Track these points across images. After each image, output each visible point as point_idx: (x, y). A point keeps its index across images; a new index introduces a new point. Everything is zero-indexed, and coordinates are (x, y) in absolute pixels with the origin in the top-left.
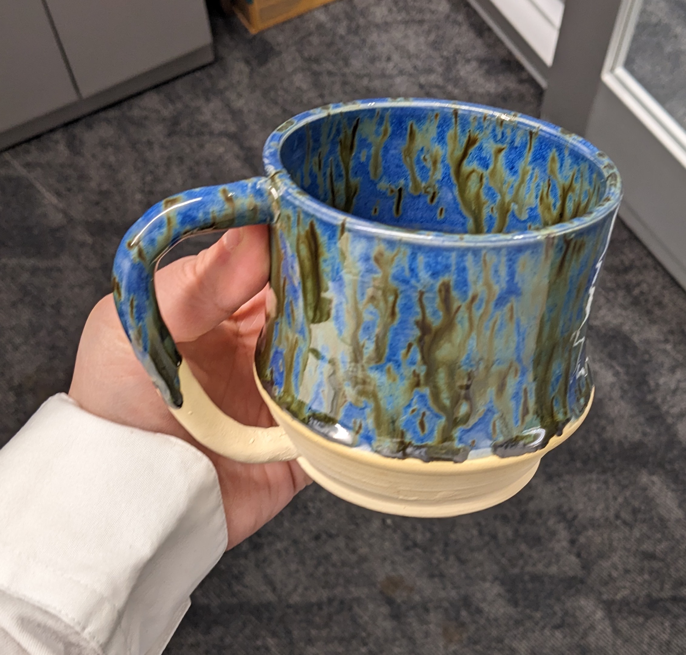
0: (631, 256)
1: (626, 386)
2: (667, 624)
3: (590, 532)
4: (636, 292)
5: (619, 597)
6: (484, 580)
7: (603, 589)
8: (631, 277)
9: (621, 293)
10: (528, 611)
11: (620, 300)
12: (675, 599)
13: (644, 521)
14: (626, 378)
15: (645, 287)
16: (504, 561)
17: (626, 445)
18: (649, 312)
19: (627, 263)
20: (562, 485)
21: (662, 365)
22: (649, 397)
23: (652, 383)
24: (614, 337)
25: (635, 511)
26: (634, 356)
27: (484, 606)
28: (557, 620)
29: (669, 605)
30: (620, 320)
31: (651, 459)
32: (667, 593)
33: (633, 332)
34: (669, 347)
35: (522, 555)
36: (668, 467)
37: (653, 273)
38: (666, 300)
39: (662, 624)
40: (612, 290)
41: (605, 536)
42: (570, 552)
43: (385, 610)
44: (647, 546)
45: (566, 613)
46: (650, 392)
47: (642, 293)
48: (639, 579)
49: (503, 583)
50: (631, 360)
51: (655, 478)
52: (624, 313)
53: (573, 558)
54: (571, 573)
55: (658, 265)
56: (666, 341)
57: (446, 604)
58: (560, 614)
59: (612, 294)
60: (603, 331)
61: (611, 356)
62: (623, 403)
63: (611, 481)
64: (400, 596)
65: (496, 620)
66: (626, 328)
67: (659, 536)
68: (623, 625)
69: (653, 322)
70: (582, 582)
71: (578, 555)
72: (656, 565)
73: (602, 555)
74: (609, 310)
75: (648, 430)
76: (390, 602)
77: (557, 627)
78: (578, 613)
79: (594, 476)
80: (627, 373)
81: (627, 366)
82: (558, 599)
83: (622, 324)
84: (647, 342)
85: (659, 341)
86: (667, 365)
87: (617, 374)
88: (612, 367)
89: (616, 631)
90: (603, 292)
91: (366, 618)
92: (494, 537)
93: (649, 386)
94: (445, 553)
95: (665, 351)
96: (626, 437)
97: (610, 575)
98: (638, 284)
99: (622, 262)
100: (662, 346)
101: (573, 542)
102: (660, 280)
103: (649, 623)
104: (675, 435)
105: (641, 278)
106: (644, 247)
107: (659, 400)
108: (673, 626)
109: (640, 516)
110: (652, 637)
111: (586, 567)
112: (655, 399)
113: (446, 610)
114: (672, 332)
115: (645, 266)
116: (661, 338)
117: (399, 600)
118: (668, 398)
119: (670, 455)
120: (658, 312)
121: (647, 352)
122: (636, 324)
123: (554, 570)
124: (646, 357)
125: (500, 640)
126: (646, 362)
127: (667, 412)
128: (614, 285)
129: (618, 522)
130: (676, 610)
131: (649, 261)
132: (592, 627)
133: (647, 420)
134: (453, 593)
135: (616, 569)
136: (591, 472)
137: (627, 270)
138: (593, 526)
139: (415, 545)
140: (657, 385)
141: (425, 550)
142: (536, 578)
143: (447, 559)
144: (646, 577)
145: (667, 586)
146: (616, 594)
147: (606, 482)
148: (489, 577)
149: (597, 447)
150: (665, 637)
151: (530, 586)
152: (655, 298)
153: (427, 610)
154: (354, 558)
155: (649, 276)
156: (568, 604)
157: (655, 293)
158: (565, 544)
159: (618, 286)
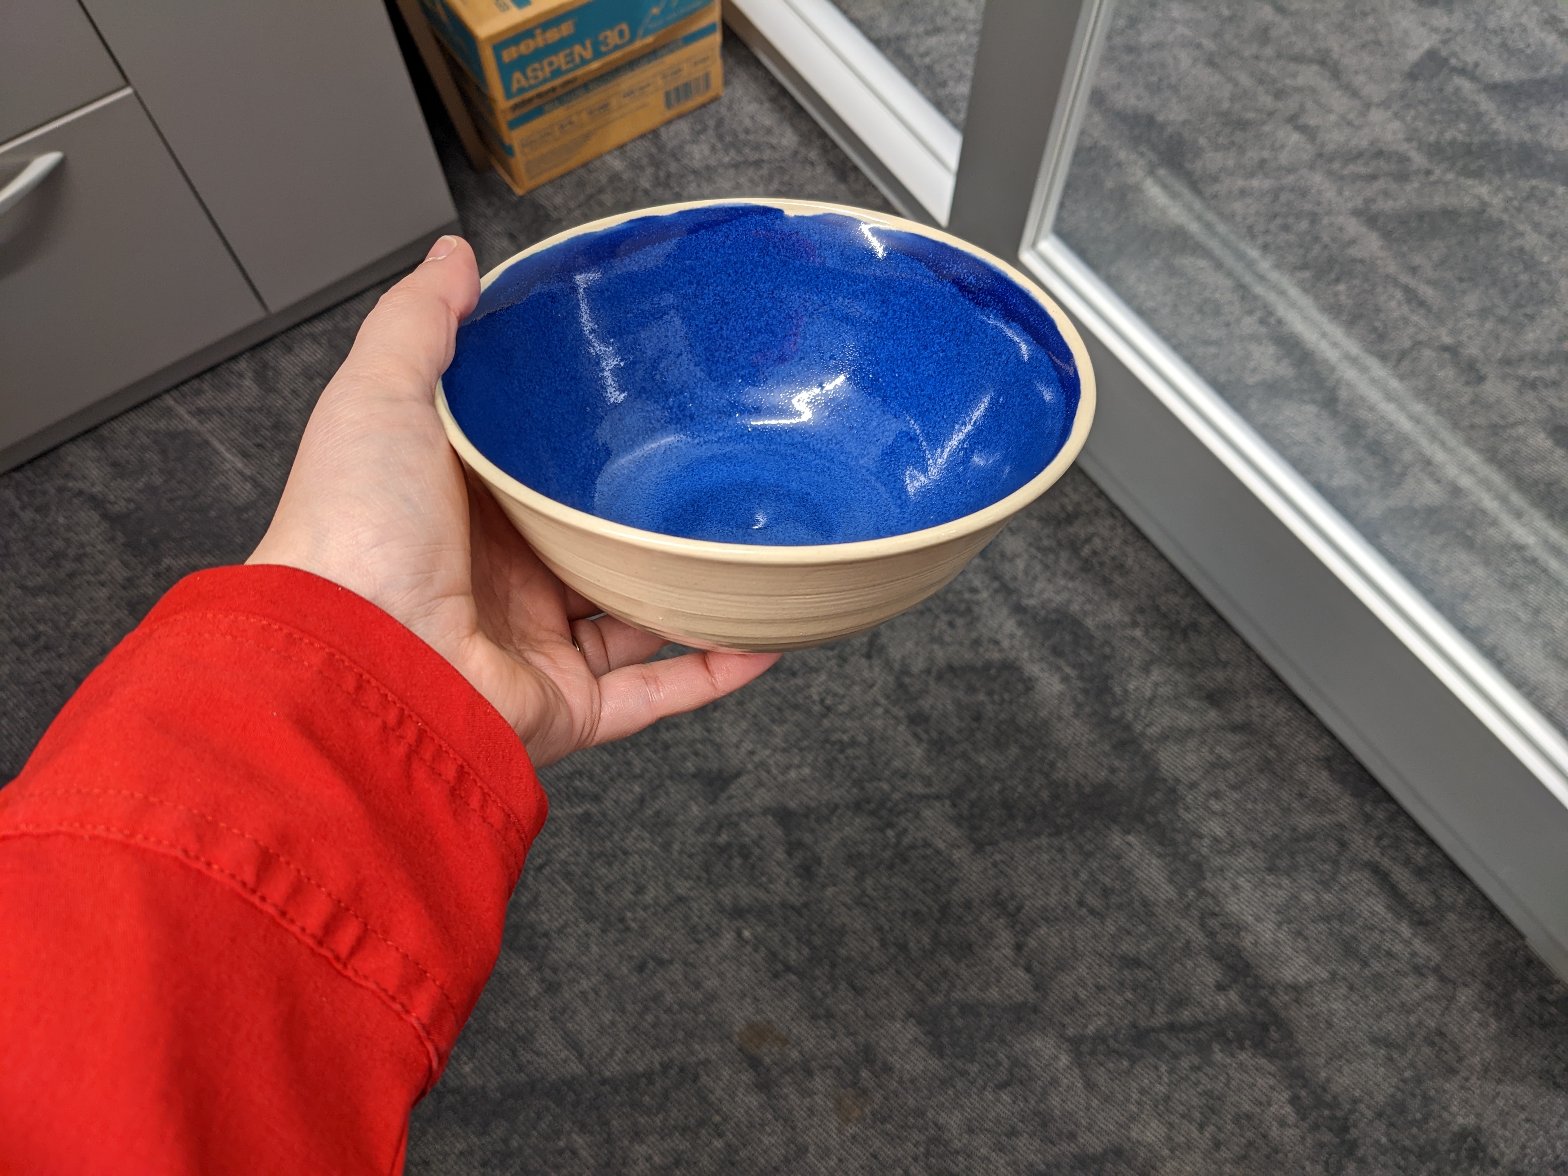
0: (1076, 497)
1: (1080, 698)
2: (1163, 1068)
3: (1043, 931)
4: (1086, 551)
5: (1091, 1029)
6: (892, 1017)
7: (1067, 1020)
8: (1078, 529)
9: (1064, 555)
10: (959, 1064)
11: (1063, 563)
12: (1172, 1028)
13: (1120, 907)
14: (1080, 684)
15: (1097, 541)
16: (920, 985)
17: (1088, 790)
18: (1106, 581)
19: (1070, 508)
20: (998, 857)
21: (1130, 659)
22: (1115, 713)
23: (1118, 690)
24: (1058, 622)
25: (1106, 893)
26: (1089, 649)
27: (894, 1060)
28: (1002, 1075)
29: (1163, 1037)
30: (1065, 595)
31: (1124, 809)
32: (1160, 1019)
33: (1085, 613)
34: (1138, 633)
35: (945, 973)
36: (1149, 819)
37: (1109, 522)
38: (1130, 562)
39: (1157, 1068)
40: (1051, 550)
41: (1065, 934)
42: (1015, 965)
43: (747, 1077)
44: (1126, 947)
45: (1016, 1062)
46: (1117, 704)
47: (1095, 553)
48: (1119, 1000)
49: (920, 1022)
50: (1086, 657)
51: (1130, 838)
52: (1070, 585)
53: (1021, 974)
54: (1019, 998)
55: (1115, 510)
56: (1135, 624)
57: (837, 1062)
58: (1006, 1063)
59: (1051, 557)
60: (1043, 613)
61: (1057, 652)
62: (1077, 723)
63: (1069, 846)
64: (769, 1054)
65: (912, 1081)
66: (1075, 607)
67: (1142, 928)
68: (1100, 1076)
69: (1113, 595)
70: (1035, 1010)
71: (1028, 969)
72: (1142, 975)
73: (1062, 966)
74: (1049, 581)
75: (1117, 763)
76: (754, 1063)
77: (1002, 1086)
78: (1032, 1061)
79: (1044, 841)
80: (1081, 677)
81: (1079, 666)
82: (1003, 1041)
83: (1069, 602)
84: (1107, 627)
85: (1124, 626)
86: (1136, 663)
87: (1065, 679)
88: (1059, 669)
89: (1090, 1085)
90: (1039, 556)
91: (719, 1092)
92: (903, 948)
93: (1114, 695)
94: (831, 978)
95: (1133, 639)
96: (1085, 776)
97: (1076, 997)
98: (1088, 540)
99: (1063, 507)
100: (1128, 632)
101: (1019, 948)
102: (1120, 531)
103: (1137, 1069)
104: (1156, 769)
105: (1091, 529)
106: (1093, 484)
107: (1130, 716)
108: (1171, 1071)
109: (1114, 899)
110: (1143, 1091)
111: (1039, 986)
112: (1123, 715)
113: (838, 1070)
114: (1141, 610)
115: (1097, 512)
116: (1127, 619)
117: (767, 1060)
118: (1143, 712)
119: (1152, 801)
120: (1119, 580)
121: (1107, 643)
122: (1089, 601)
123: (993, 994)
124: (1107, 650)
125: (920, 1113)
126: (1107, 658)
127: (1143, 734)
128: (1053, 544)
129: (1084, 910)
130: (1175, 1045)
131: (1102, 504)
132: (1054, 1082)
133: (1114, 747)
134: (847, 1043)
135: (1084, 986)
136: (1038, 834)
137: (1070, 519)
138: (1047, 920)
139: (788, 968)
140: (1126, 691)
141: (801, 975)
142: (968, 1009)
143: (835, 988)
144: (1129, 995)
145: (1160, 1008)
146: (1086, 1027)
147: (1061, 850)
148: (900, 1013)
149: (1045, 795)
150: (1161, 1089)
151: (959, 1022)
152: (1113, 559)
153: (809, 1073)
154: (698, 996)
155: (1103, 526)
156: (1017, 1047)
157: (1113, 552)
158: (1008, 951)
159: (1060, 544)
